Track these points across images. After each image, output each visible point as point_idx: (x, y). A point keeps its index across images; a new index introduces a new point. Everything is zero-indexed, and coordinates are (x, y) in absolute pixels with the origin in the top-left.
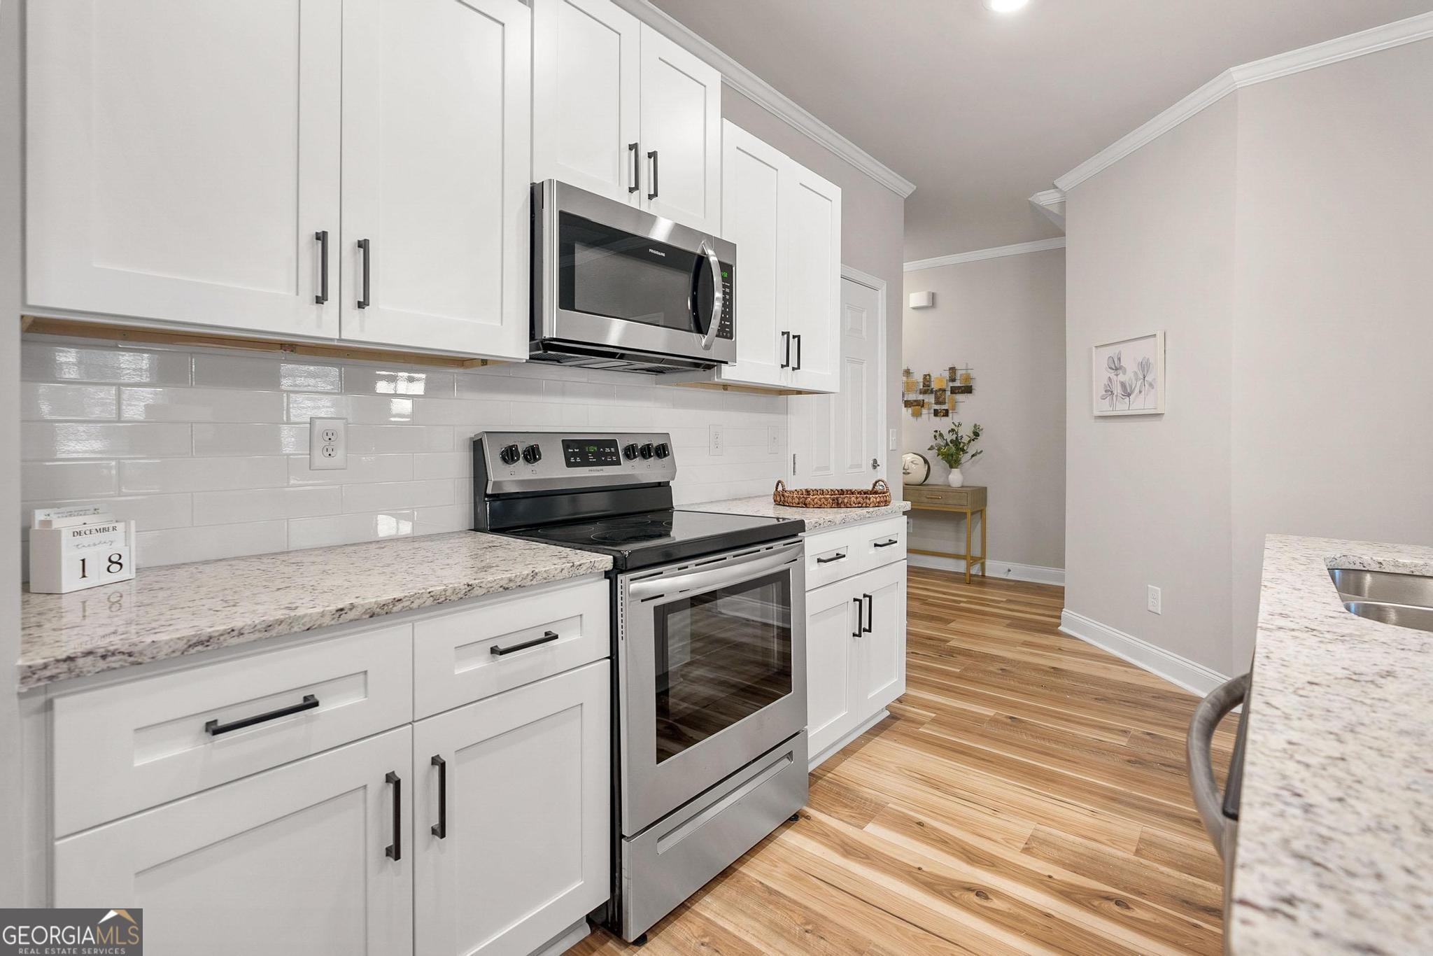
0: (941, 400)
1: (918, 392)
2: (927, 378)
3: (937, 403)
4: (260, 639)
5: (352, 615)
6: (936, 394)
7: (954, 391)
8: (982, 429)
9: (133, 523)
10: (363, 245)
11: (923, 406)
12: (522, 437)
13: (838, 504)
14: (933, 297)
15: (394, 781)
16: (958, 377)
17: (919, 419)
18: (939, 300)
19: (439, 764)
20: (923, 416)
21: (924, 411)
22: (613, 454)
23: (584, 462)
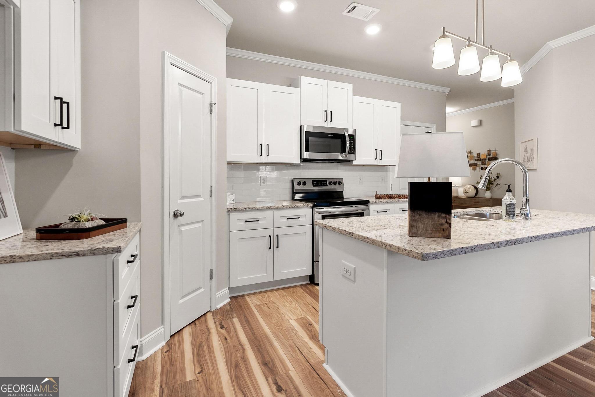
0: (484, 163)
1: (475, 160)
2: (478, 155)
3: (483, 164)
4: (252, 210)
5: (264, 208)
6: (482, 161)
7: (490, 159)
8: (501, 175)
9: (235, 194)
10: (268, 145)
11: (477, 166)
12: (302, 180)
13: (390, 198)
14: (481, 123)
15: (270, 236)
16: (491, 154)
17: (475, 171)
18: (484, 123)
19: (277, 236)
20: (477, 170)
21: (477, 168)
22: (326, 184)
23: (318, 186)
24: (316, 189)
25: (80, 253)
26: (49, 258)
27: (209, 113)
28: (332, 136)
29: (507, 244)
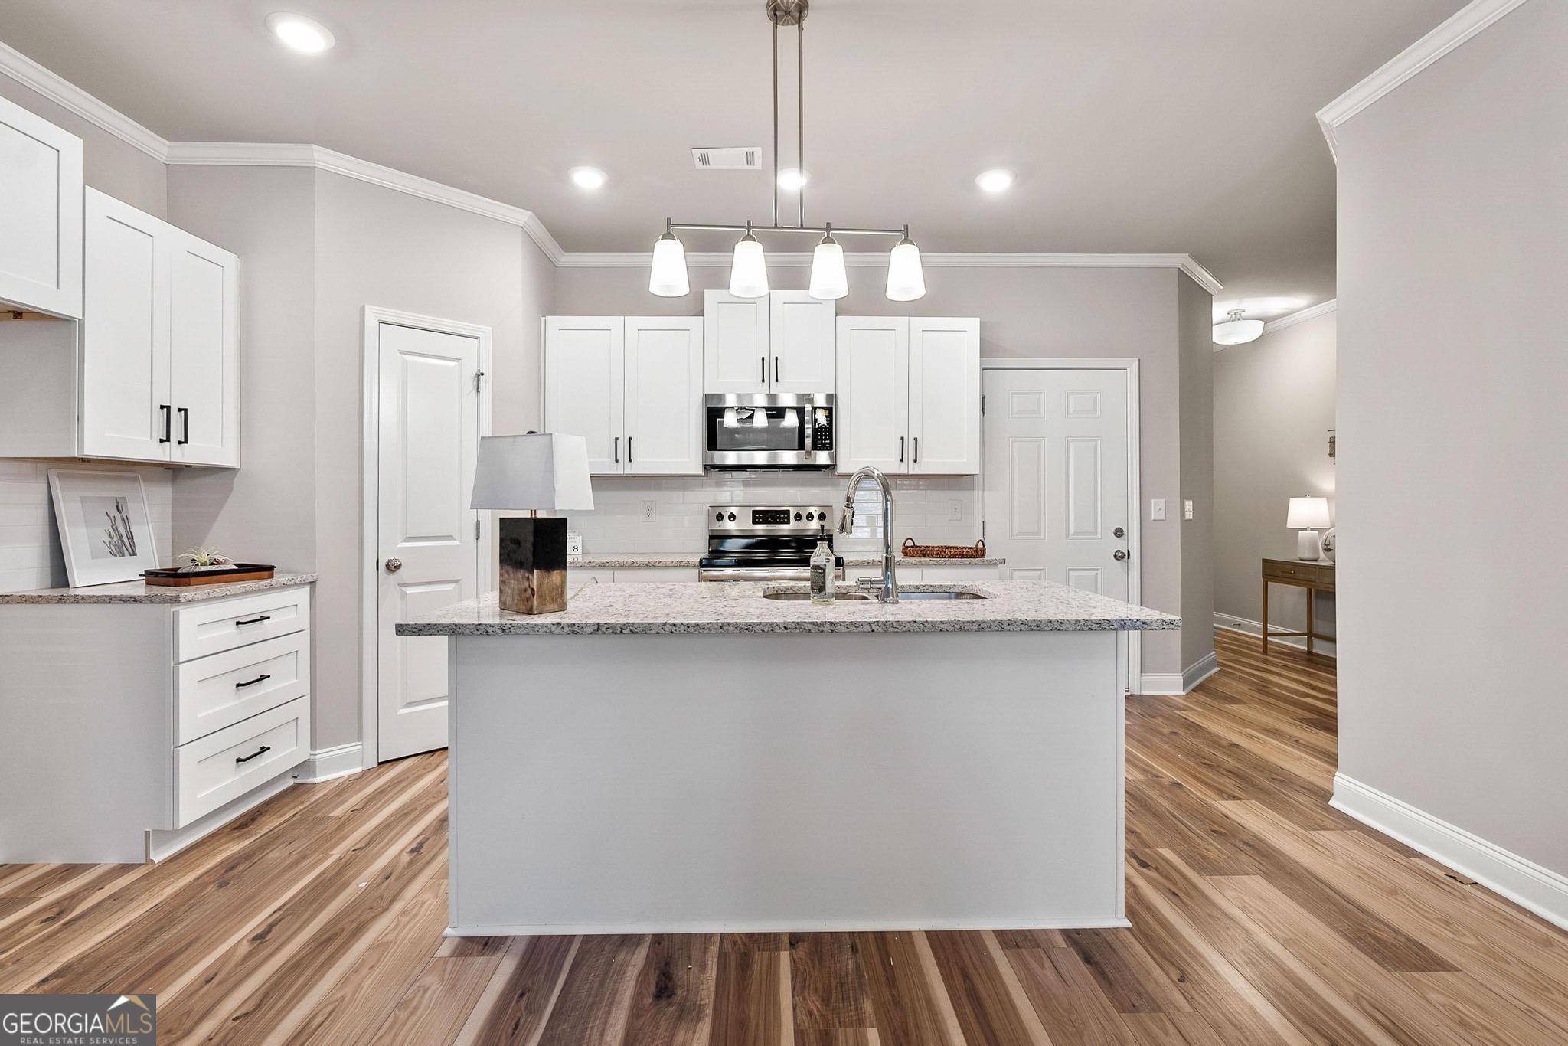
10: (630, 439)
22: (786, 518)
23: (765, 522)
24: (761, 529)
25: (138, 599)
26: (108, 601)
27: (475, 391)
28: (774, 412)
29: (598, 629)
